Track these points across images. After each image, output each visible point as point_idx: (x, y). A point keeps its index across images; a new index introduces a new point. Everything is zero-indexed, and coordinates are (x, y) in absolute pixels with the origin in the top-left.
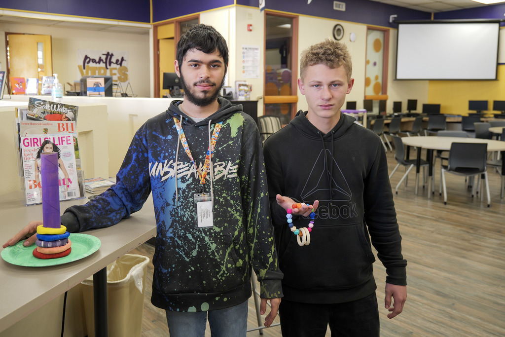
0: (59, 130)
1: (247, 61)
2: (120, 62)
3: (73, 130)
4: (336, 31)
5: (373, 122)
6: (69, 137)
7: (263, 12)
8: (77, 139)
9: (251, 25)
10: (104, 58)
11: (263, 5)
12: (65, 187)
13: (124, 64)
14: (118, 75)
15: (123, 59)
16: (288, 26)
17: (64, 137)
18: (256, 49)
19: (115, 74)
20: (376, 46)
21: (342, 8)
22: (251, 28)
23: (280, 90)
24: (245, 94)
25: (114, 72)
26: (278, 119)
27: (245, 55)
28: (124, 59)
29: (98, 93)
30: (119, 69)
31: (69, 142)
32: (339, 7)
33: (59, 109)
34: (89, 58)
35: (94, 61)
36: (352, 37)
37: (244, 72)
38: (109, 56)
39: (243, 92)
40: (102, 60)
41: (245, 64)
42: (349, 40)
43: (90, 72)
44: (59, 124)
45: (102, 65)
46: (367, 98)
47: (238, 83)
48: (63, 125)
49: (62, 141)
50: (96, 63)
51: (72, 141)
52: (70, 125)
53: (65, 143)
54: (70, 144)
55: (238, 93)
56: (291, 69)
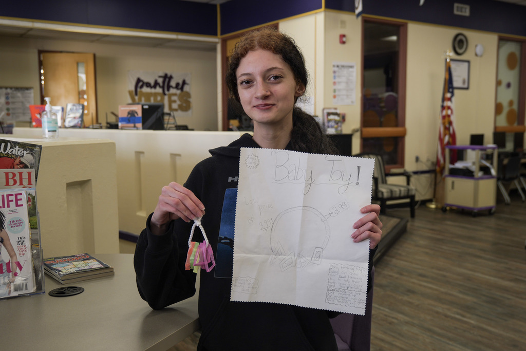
0: (7, 184)
1: (339, 83)
2: (181, 86)
3: (30, 183)
4: (456, 43)
5: (506, 161)
6: (21, 194)
7: (360, 18)
8: (34, 198)
9: (344, 36)
10: (160, 81)
11: (360, 9)
12: (11, 276)
13: (186, 88)
14: (178, 102)
15: (184, 83)
16: (394, 38)
17: (12, 195)
18: (352, 67)
19: (175, 101)
20: (511, 62)
21: (465, 12)
22: (344, 39)
23: (382, 119)
24: (336, 126)
25: (174, 98)
26: (380, 158)
27: (337, 74)
28: (187, 81)
29: (132, 125)
30: (180, 94)
31: (19, 203)
32: (462, 11)
33: (9, 150)
34: (142, 81)
35: (148, 85)
36: (479, 50)
37: (335, 97)
38: (167, 78)
39: (332, 123)
40: (159, 84)
41: (337, 87)
42: (474, 54)
43: (143, 99)
44: (7, 174)
45: (159, 90)
46: (498, 130)
47: (326, 111)
48: (14, 175)
49: (9, 201)
50: (151, 87)
51: (24, 201)
52: (25, 175)
53: (13, 204)
54: (22, 205)
55: (326, 124)
56: (397, 92)
